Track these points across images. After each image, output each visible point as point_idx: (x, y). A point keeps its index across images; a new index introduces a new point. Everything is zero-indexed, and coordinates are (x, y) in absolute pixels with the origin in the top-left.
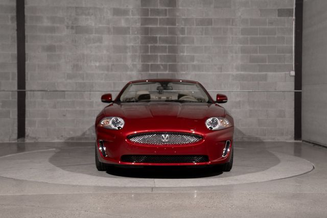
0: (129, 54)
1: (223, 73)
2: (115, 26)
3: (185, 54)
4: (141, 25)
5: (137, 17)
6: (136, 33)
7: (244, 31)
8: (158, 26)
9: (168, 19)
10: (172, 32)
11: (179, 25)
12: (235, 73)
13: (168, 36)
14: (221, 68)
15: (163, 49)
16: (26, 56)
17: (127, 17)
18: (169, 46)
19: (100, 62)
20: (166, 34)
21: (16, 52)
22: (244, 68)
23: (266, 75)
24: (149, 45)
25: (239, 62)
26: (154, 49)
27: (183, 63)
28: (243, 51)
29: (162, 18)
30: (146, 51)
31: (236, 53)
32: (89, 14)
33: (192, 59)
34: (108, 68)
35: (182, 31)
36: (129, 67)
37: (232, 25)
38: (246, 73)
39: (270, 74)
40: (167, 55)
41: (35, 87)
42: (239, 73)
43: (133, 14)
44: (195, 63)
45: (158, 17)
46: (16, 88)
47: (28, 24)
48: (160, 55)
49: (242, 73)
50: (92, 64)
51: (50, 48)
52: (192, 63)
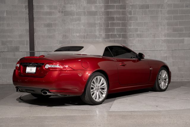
0: (97, 28)
1: (156, 39)
2: (88, 11)
4: (105, 9)
5: (102, 5)
6: (101, 15)
7: (169, 12)
8: (115, 10)
9: (121, 5)
10: (124, 13)
11: (128, 9)
12: (163, 38)
13: (121, 16)
14: (155, 36)
15: (118, 24)
16: (34, 30)
17: (96, 5)
18: (122, 23)
19: (79, 33)
20: (120, 15)
21: (28, 28)
22: (169, 35)
23: (183, 39)
24: (110, 22)
25: (166, 32)
26: (113, 24)
28: (169, 24)
29: (117, 5)
30: (108, 26)
31: (164, 26)
32: (72, 3)
33: (136, 30)
34: (84, 37)
35: (130, 13)
36: (98, 36)
37: (162, 8)
38: (170, 38)
39: (186, 38)
40: (121, 28)
41: (40, 49)
42: (166, 38)
43: (99, 3)
44: (138, 33)
45: (115, 5)
46: (29, 50)
47: (35, 10)
48: (116, 29)
50: (75, 35)
51: (49, 25)
52: (137, 33)
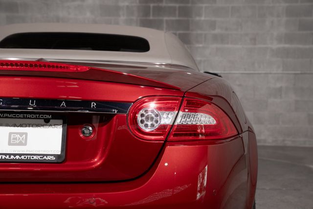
0: (123, 18)
1: (257, 46)
3: (203, 18)
12: (275, 46)
14: (255, 40)
15: (171, 11)
18: (180, 7)
22: (289, 38)
24: (152, 5)
25: (283, 30)
26: (159, 11)
27: (199, 32)
28: (290, 12)
30: (147, 13)
31: (278, 16)
33: (213, 25)
38: (293, 46)
42: (282, 46)
44: (217, 31)
48: (167, 21)
49: (287, 46)
51: (10, 7)
52: (213, 32)
